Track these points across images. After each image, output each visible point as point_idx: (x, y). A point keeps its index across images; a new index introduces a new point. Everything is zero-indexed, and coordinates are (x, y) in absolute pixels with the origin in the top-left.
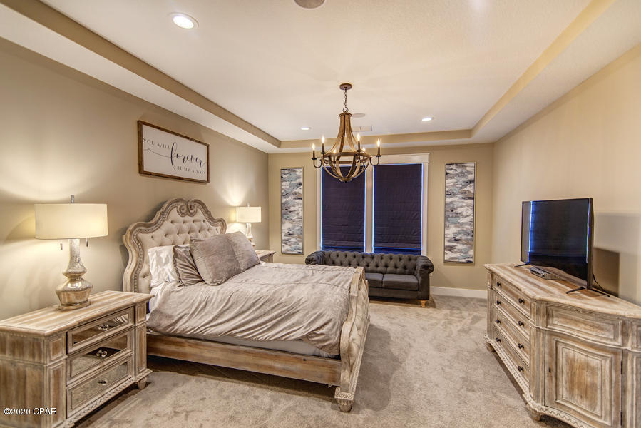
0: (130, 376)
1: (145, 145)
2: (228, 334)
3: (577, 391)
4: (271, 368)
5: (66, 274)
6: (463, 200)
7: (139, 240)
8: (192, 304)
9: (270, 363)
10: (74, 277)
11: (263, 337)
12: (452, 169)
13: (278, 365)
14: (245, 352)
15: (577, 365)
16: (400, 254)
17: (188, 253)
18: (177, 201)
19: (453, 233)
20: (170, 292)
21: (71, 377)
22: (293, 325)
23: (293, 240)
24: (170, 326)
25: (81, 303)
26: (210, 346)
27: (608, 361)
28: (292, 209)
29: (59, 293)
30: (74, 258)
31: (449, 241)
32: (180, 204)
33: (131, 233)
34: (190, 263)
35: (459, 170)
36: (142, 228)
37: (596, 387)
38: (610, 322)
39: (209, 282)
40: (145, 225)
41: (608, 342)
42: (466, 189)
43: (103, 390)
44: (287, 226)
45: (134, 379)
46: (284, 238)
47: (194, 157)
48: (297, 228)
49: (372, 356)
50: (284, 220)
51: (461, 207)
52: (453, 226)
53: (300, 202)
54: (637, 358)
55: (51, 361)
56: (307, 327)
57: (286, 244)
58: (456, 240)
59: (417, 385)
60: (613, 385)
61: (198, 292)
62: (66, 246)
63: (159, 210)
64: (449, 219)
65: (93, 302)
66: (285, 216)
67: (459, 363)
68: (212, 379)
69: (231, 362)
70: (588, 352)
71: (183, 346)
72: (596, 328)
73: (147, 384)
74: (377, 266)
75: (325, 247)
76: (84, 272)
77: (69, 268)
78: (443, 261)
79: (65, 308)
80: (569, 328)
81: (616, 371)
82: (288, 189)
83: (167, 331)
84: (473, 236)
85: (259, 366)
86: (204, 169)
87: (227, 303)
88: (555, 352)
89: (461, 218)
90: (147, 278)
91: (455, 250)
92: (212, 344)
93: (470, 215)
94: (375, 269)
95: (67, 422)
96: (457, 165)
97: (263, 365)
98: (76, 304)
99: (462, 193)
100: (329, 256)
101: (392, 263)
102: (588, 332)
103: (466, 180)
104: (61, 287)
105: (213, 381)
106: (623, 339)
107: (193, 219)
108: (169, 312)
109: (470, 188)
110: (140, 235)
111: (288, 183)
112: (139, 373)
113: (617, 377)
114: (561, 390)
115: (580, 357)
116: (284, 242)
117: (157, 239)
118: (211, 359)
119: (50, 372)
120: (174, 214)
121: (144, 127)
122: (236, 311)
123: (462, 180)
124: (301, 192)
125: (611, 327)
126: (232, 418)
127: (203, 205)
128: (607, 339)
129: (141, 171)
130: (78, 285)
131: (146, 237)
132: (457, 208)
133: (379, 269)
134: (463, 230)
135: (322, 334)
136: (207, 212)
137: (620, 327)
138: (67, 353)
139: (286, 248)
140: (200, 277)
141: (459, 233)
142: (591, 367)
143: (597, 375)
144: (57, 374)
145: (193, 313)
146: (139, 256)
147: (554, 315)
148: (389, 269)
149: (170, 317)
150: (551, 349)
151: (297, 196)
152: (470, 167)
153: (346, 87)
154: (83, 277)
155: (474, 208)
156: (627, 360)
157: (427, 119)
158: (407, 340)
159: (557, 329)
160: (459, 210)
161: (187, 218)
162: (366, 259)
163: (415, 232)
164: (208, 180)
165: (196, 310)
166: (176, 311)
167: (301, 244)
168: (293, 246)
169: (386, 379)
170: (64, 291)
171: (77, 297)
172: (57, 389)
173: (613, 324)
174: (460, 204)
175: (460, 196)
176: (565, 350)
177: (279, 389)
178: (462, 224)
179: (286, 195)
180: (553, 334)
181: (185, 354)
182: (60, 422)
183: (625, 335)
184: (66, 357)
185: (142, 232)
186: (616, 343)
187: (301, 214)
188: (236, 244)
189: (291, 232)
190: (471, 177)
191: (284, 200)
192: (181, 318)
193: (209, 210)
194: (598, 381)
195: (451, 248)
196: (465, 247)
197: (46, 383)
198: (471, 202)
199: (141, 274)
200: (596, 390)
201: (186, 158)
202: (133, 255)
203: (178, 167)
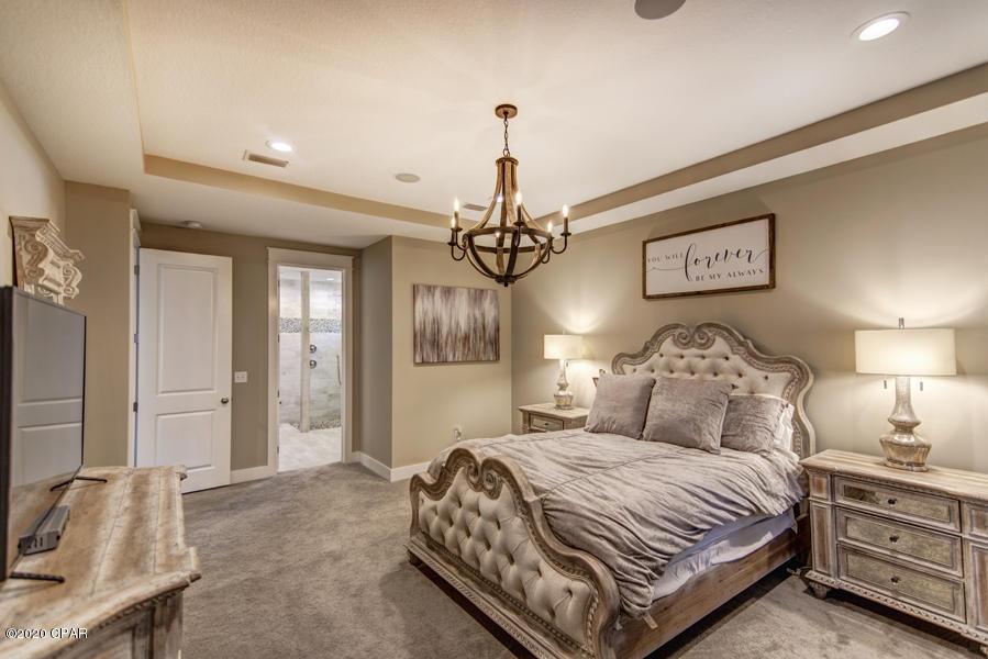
1: (649, 266)
18: (674, 327)
32: (680, 331)
36: (627, 359)
40: (628, 356)
107: (702, 352)
110: (625, 367)
127: (727, 330)
129: (645, 296)
136: (741, 343)
153: (506, 111)
161: (692, 351)
164: (772, 285)
201: (713, 259)
203: (698, 278)
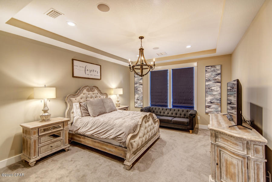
0: (62, 146)
1: (75, 67)
2: (92, 135)
3: (229, 176)
4: (105, 149)
5: (43, 110)
6: (215, 83)
7: (70, 100)
8: (84, 123)
9: (105, 147)
10: (45, 111)
11: (102, 137)
12: (209, 69)
13: (107, 148)
14: (98, 142)
15: (228, 162)
16: (183, 109)
17: (86, 105)
18: (86, 86)
19: (210, 99)
20: (78, 119)
21: (40, 143)
22: (111, 133)
23: (139, 102)
24: (76, 131)
25: (47, 120)
26: (88, 139)
27: (241, 162)
28: (139, 89)
29: (40, 116)
30: (45, 105)
31: (208, 103)
32: (87, 87)
33: (68, 98)
34: (86, 109)
35: (212, 69)
36: (72, 96)
37: (236, 175)
38: (241, 142)
39: (91, 116)
40: (73, 95)
41: (240, 152)
42: (216, 78)
43: (52, 149)
44: (137, 96)
45: (63, 148)
46: (135, 101)
47: (95, 70)
48: (141, 97)
49: (153, 151)
50: (135, 94)
51: (214, 87)
52: (210, 96)
53: (142, 86)
54: (254, 161)
55: (33, 137)
56: (115, 134)
57: (136, 103)
58: (211, 103)
59: (165, 165)
60: (243, 175)
61: (86, 119)
62: (43, 101)
63: (79, 89)
64: (208, 92)
65: (51, 120)
66: (136, 92)
67: (191, 159)
68: (89, 151)
69: (94, 146)
70: (232, 157)
71: (81, 138)
72: (235, 144)
73: (68, 150)
74: (172, 114)
75: (152, 105)
76: (48, 110)
77: (44, 108)
78: (205, 113)
79: (42, 121)
80: (225, 144)
81: (245, 167)
82: (137, 81)
83: (76, 132)
84: (220, 101)
85: (102, 148)
86: (99, 74)
87: (93, 124)
88: (219, 155)
89: (214, 92)
90: (73, 114)
91: (211, 108)
92: (89, 138)
93: (218, 90)
94: (171, 115)
95: (38, 157)
96: (211, 66)
97: (103, 148)
98: (45, 120)
99: (214, 80)
100: (152, 109)
101: (179, 113)
102: (231, 146)
103: (217, 73)
104: (41, 114)
105: (89, 152)
106: (247, 151)
107: (92, 93)
108: (77, 126)
109: (218, 77)
110: (71, 98)
111: (137, 78)
112: (65, 146)
113: (245, 171)
114: (222, 174)
115: (229, 159)
116: (135, 103)
117: (77, 100)
118: (88, 144)
119: (32, 141)
120: (85, 91)
121: (74, 61)
122: (95, 127)
123: (214, 73)
124: (142, 82)
125: (242, 144)
126: (87, 165)
127: (97, 88)
128: (240, 150)
129: (73, 76)
130: (46, 114)
131: (73, 99)
132: (212, 87)
133: (173, 115)
134: (215, 98)
135: (120, 137)
136: (99, 90)
137: (245, 145)
138: (38, 135)
139: (136, 105)
140: (89, 114)
141: (213, 99)
142: (233, 164)
143: (236, 168)
144: (35, 141)
145: (84, 127)
146: (70, 105)
147: (219, 137)
148: (177, 115)
149: (77, 127)
150: (218, 154)
151: (141, 84)
152: (218, 67)
153: (141, 38)
154: (48, 111)
155: (221, 87)
156: (250, 163)
157: (189, 47)
158: (173, 146)
159: (220, 144)
160: (213, 88)
161: (91, 93)
162: (167, 110)
163: (191, 99)
164: (101, 79)
165: (84, 126)
166: (78, 126)
167: (142, 104)
168: (139, 104)
169: (153, 160)
170: (42, 116)
171: (45, 118)
172: (35, 146)
173: (243, 143)
174: (213, 85)
175: (213, 81)
176: (224, 155)
177: (109, 158)
178: (214, 95)
179: (137, 83)
180: (218, 146)
181: (81, 141)
182: (36, 157)
183: (248, 149)
184: (38, 136)
185: (72, 97)
186: (244, 153)
187: (142, 91)
188: (105, 102)
189: (138, 99)
190: (219, 72)
191: (135, 86)
192: (80, 128)
193: (100, 90)
194: (237, 172)
195: (209, 107)
196: (216, 106)
197: (31, 143)
198: (219, 84)
199: (71, 112)
200: (236, 176)
201: (91, 71)
202: (69, 105)
203: (88, 74)
